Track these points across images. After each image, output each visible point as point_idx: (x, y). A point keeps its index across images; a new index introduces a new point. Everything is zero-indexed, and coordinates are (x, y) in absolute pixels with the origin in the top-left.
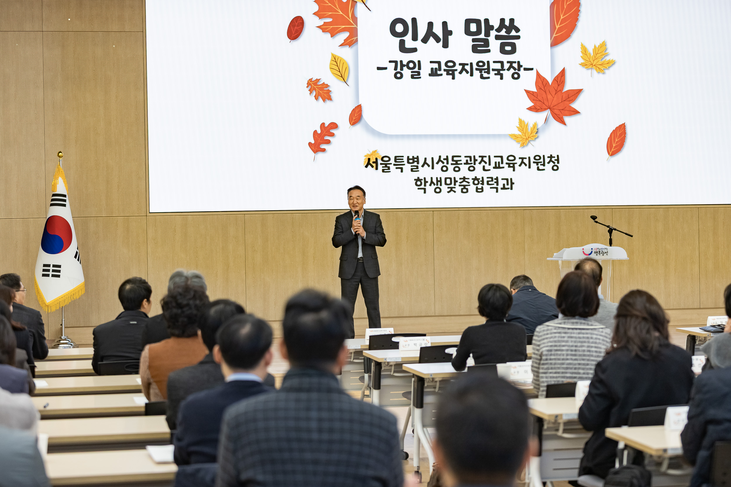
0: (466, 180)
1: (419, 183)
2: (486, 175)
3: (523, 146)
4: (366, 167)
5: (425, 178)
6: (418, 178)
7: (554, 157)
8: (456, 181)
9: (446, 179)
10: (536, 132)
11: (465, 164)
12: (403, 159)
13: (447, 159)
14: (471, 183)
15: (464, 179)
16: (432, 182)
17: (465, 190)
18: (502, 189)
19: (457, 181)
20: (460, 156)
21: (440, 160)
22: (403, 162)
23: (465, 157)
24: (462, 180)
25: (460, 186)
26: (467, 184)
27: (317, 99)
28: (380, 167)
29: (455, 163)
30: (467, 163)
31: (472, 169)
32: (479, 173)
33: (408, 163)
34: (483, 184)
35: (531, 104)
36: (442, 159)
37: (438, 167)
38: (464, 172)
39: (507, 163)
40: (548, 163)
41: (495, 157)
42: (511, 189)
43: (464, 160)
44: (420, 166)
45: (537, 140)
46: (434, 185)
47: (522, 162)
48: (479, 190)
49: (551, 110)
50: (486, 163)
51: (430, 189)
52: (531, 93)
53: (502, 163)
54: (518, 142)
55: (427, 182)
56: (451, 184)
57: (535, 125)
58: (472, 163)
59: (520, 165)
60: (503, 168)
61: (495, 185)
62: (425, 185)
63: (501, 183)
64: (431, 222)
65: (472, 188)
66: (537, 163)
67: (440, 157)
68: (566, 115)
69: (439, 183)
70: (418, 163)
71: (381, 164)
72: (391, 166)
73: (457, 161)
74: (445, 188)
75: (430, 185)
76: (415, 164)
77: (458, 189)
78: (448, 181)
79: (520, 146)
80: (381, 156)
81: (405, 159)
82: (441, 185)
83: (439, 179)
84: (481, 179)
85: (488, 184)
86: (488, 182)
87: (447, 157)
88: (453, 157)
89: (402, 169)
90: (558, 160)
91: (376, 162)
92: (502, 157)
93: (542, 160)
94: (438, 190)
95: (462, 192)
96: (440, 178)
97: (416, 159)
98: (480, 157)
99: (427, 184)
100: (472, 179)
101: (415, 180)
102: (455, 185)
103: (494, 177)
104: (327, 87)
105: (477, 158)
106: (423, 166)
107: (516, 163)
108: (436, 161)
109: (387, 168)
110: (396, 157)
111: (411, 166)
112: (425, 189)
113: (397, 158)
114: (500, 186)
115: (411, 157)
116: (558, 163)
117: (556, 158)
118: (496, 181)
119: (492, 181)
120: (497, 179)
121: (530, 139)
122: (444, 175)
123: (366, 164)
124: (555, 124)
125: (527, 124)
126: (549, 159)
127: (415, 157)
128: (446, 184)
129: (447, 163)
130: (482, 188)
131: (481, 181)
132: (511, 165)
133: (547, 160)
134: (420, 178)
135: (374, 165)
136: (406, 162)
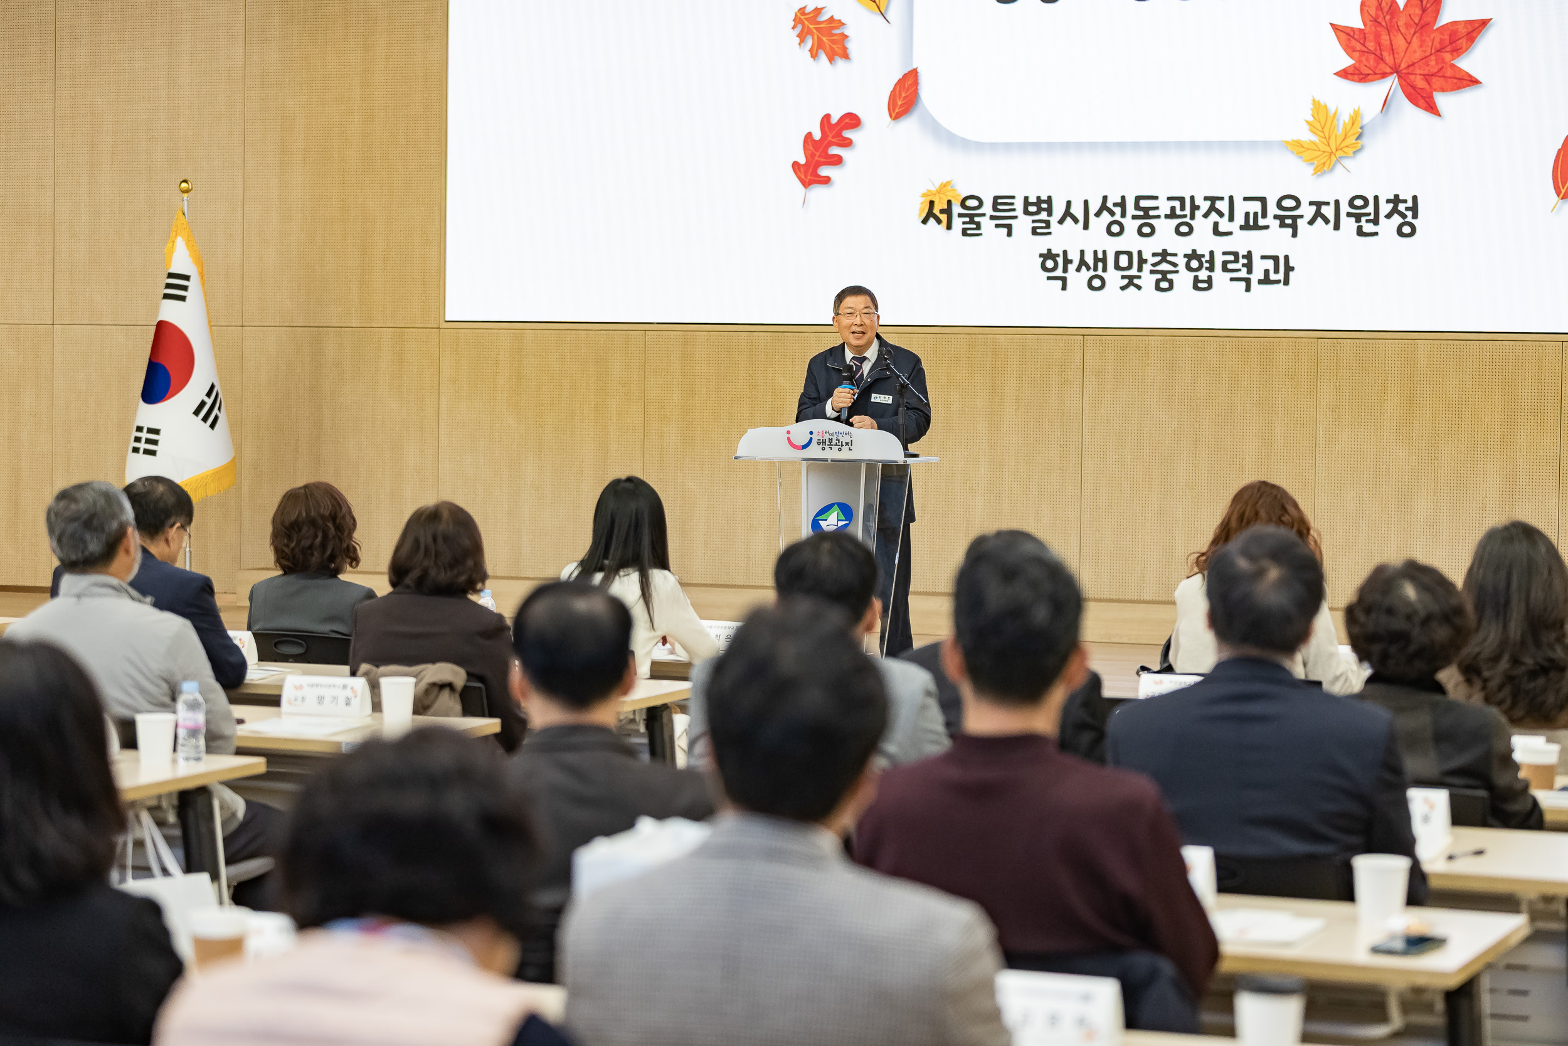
0: (1169, 258)
1: (1050, 264)
2: (1220, 245)
3: (1322, 169)
4: (925, 221)
5: (1065, 252)
6: (1049, 250)
7: (1405, 201)
8: (1142, 261)
9: (1118, 254)
10: (1357, 135)
11: (1167, 216)
12: (1012, 204)
13: (1122, 204)
14: (1182, 267)
15: (1164, 255)
16: (1083, 263)
17: (1164, 285)
18: (1260, 282)
19: (1145, 261)
20: (1156, 198)
21: (1104, 207)
22: (1014, 210)
23: (1169, 199)
24: (1158, 258)
25: (1152, 272)
26: (1171, 268)
27: (814, 55)
28: (958, 223)
29: (1141, 213)
30: (1172, 215)
31: (1184, 230)
32: (1202, 240)
33: (1026, 212)
34: (1211, 269)
35: (1346, 61)
36: (1110, 204)
37: (1099, 224)
38: (1165, 235)
39: (1276, 217)
40: (1388, 216)
41: (1246, 199)
42: (1286, 282)
43: (1165, 207)
44: (1054, 220)
45: (1361, 156)
46: (1088, 268)
47: (1318, 214)
48: (1202, 285)
49: (1400, 77)
50: (1221, 214)
51: (1078, 279)
52: (1348, 31)
53: (1264, 215)
54: (1310, 162)
55: (1071, 262)
56: (1130, 267)
57: (1356, 116)
58: (1185, 216)
59: (1311, 222)
60: (1267, 227)
61: (1243, 273)
62: (1065, 270)
63: (1260, 267)
64: (1078, 364)
65: (1183, 279)
66: (1358, 218)
67: (1105, 198)
68: (1443, 90)
69: (1100, 265)
70: (1050, 214)
71: (960, 215)
72: (985, 222)
73: (1146, 210)
74: (1113, 277)
75: (1078, 270)
76: (1043, 215)
77: (1147, 280)
78: (1124, 261)
79: (1313, 172)
80: (960, 195)
81: (1019, 205)
82: (1105, 270)
83: (1100, 256)
84: (1207, 257)
85: (1225, 269)
86: (1225, 263)
87: (1123, 198)
88: (1138, 199)
89: (1009, 228)
90: (1414, 210)
91: (948, 211)
92: (1263, 201)
93: (1370, 209)
94: (1097, 283)
95: (1158, 288)
96: (1104, 252)
97: (1044, 205)
98: (1206, 198)
99: (1070, 266)
100: (1185, 256)
101: (1041, 255)
102: (1140, 269)
103: (1242, 252)
104: (838, 28)
105: (1199, 201)
106: (1061, 221)
107: (1302, 217)
108: (1094, 208)
109: (974, 226)
110: (996, 198)
111: (1034, 221)
112: (1064, 280)
113: (1000, 201)
114: (1257, 274)
115: (1033, 199)
116: (1415, 216)
117: (1410, 204)
118: (1245, 261)
119: (1236, 261)
120: (1249, 256)
121: (1339, 154)
122: (1112, 245)
123: (924, 215)
124: (1409, 113)
125: (1335, 114)
126: (1391, 206)
127: (1044, 198)
128: (1117, 267)
129: (1123, 215)
130: (1209, 281)
131: (1206, 261)
132: (1289, 221)
133: (1385, 208)
134: (1054, 252)
135: (944, 217)
136: (1019, 212)
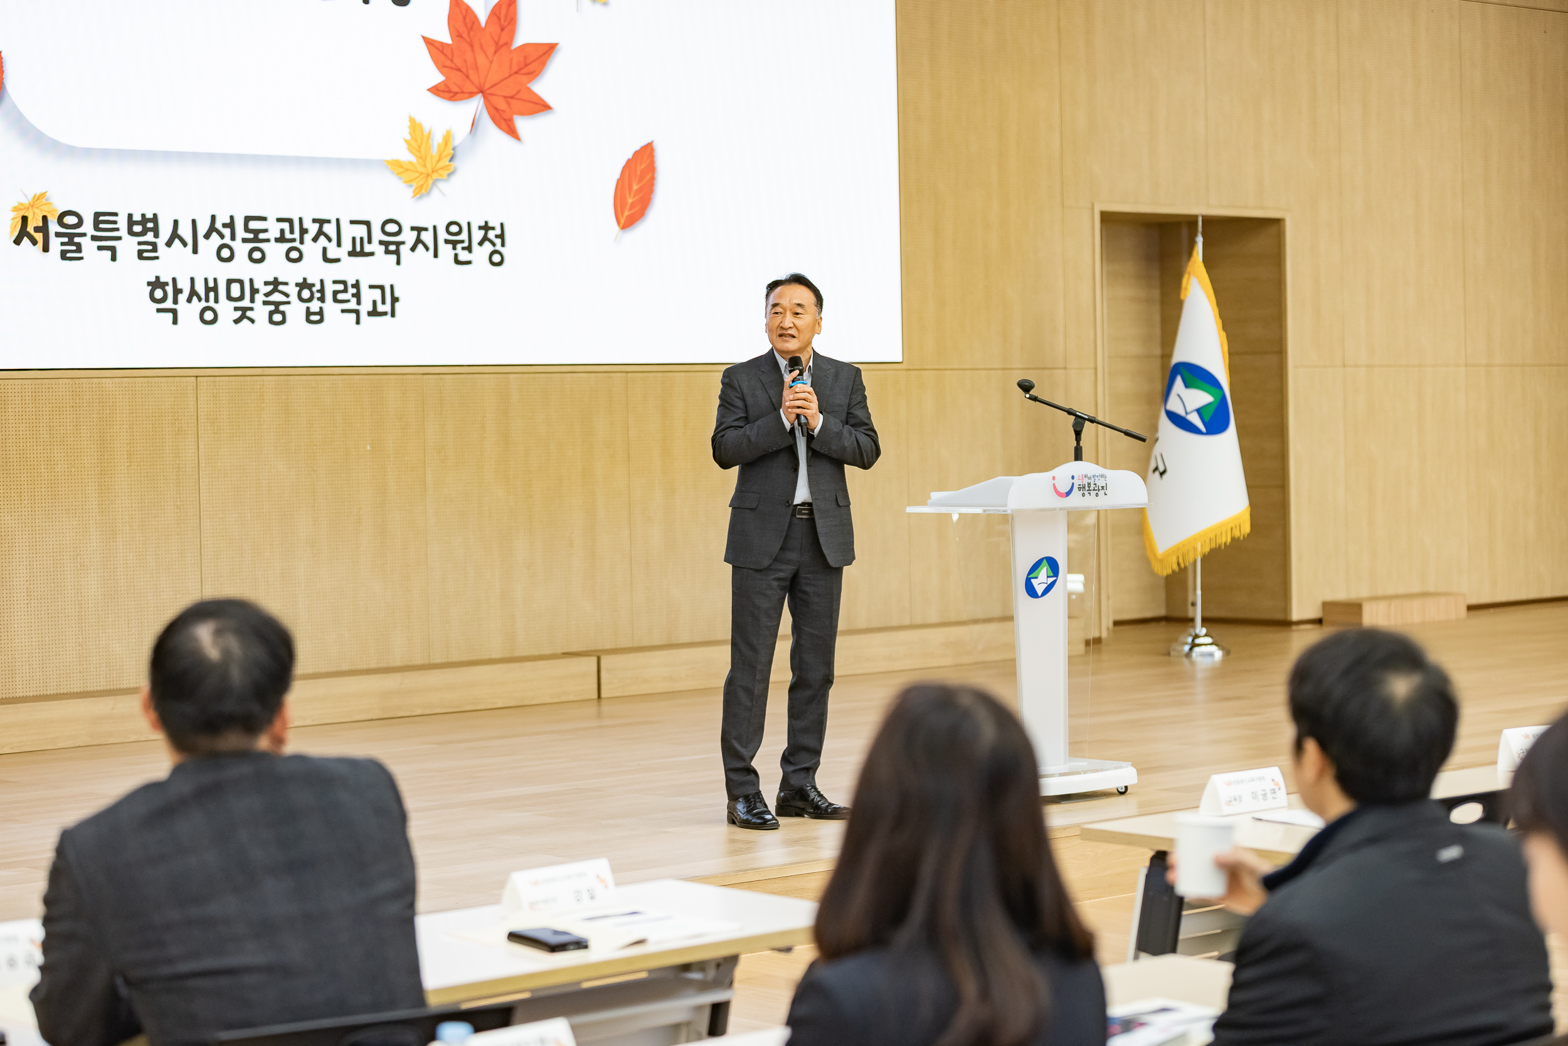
0: (281, 288)
1: (159, 294)
2: (331, 273)
3: (421, 192)
4: (17, 241)
5: (174, 280)
6: (157, 278)
7: (493, 228)
8: (254, 291)
9: (230, 282)
10: (450, 157)
11: (277, 240)
12: (115, 222)
13: (231, 225)
14: (294, 298)
15: (276, 283)
16: (193, 292)
17: (277, 317)
18: (370, 314)
19: (257, 291)
20: (264, 219)
21: (212, 229)
22: (117, 229)
23: (279, 220)
24: (270, 288)
25: (265, 303)
26: (283, 299)
28: (55, 244)
29: (251, 236)
30: (281, 239)
31: (294, 257)
32: (313, 268)
33: (131, 233)
34: (322, 299)
35: (438, 78)
36: (218, 225)
37: (209, 246)
38: (276, 263)
39: (381, 243)
40: (481, 244)
41: (352, 222)
42: (393, 315)
43: (274, 231)
44: (161, 242)
45: (455, 179)
46: (200, 299)
47: (419, 241)
48: (315, 318)
49: (485, 98)
50: (330, 240)
51: (189, 311)
52: (438, 45)
53: (370, 242)
54: (409, 183)
55: (181, 291)
56: (241, 298)
57: (448, 137)
58: (294, 240)
59: (413, 249)
60: (372, 254)
61: (352, 305)
62: (175, 302)
63: (369, 296)
64: (192, 410)
65: (295, 310)
66: (454, 244)
67: (213, 218)
68: (522, 113)
69: (212, 295)
70: (156, 236)
71: (58, 235)
72: (85, 242)
73: (256, 232)
74: (226, 310)
75: (189, 300)
76: (149, 237)
77: (260, 312)
78: (235, 290)
79: (412, 195)
80: (56, 210)
81: (123, 223)
82: (216, 301)
83: (211, 284)
84: (318, 287)
85: (336, 300)
86: (335, 293)
87: (232, 218)
88: (248, 219)
89: (113, 250)
90: (501, 236)
91: (44, 229)
92: (368, 224)
93: (464, 236)
94: (209, 316)
95: (271, 321)
96: (215, 280)
97: (149, 224)
98: (315, 221)
99: (180, 296)
100: (297, 285)
101: (149, 284)
102: (252, 300)
103: (351, 282)
105: (307, 224)
106: (169, 244)
107: (403, 243)
108: (201, 231)
109: (74, 248)
110: (97, 215)
111: (140, 243)
112: (174, 312)
113: (101, 218)
114: (366, 307)
115: (137, 217)
116: (503, 245)
117: (498, 231)
118: (354, 291)
119: (345, 291)
120: (356, 285)
121: (435, 176)
122: (222, 272)
123: (16, 233)
124: (494, 136)
125: (430, 133)
126: (483, 232)
127: (149, 216)
128: (229, 298)
129: (233, 238)
130: (321, 313)
131: (318, 291)
132: (392, 248)
133: (478, 235)
134: (162, 280)
135: (39, 237)
136: (123, 231)
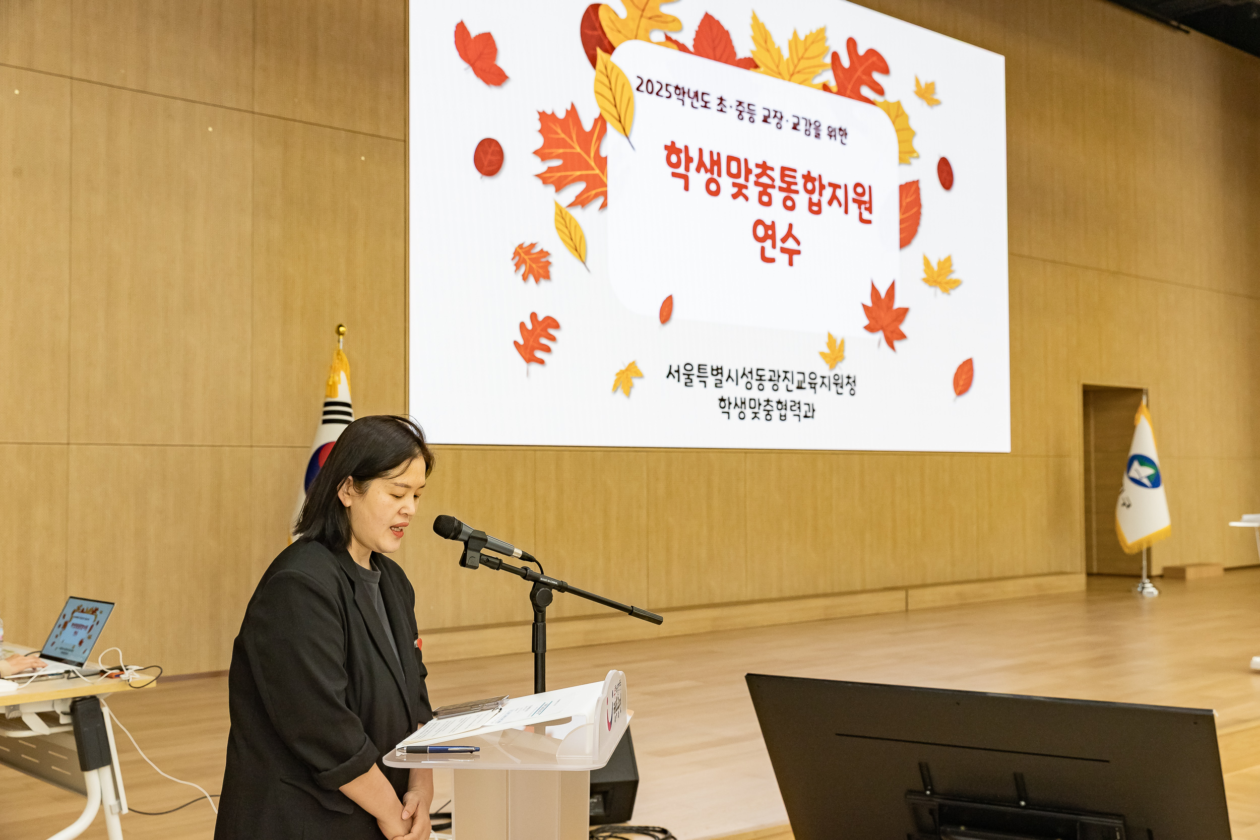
0: (770, 403)
1: (723, 404)
2: (789, 397)
3: (826, 362)
4: (668, 377)
5: (729, 398)
6: (722, 397)
7: (851, 378)
8: (760, 404)
9: (750, 400)
11: (769, 380)
12: (706, 369)
13: (751, 372)
14: (775, 408)
15: (768, 401)
16: (736, 405)
17: (768, 417)
18: (804, 417)
20: (764, 370)
21: (744, 374)
22: (707, 373)
23: (770, 371)
24: (766, 403)
25: (764, 410)
26: (771, 408)
28: (683, 379)
29: (759, 378)
31: (775, 389)
32: (782, 395)
33: (712, 374)
34: (786, 409)
35: (867, 322)
36: (746, 372)
37: (742, 382)
38: (768, 391)
39: (809, 383)
40: (846, 385)
41: (798, 373)
42: (813, 417)
43: (768, 376)
44: (724, 379)
46: (739, 408)
47: (823, 383)
48: (783, 418)
50: (789, 381)
51: (734, 413)
53: (804, 382)
55: (731, 403)
56: (755, 407)
58: (775, 381)
59: (821, 387)
60: (805, 388)
61: (797, 412)
62: (729, 408)
63: (804, 408)
65: (775, 414)
66: (836, 384)
67: (744, 368)
69: (743, 406)
70: (722, 376)
71: (684, 374)
72: (694, 378)
73: (761, 376)
74: (749, 413)
75: (734, 408)
76: (719, 377)
77: (762, 414)
78: (752, 404)
80: (683, 363)
81: (709, 370)
82: (745, 409)
83: (743, 401)
84: (784, 403)
85: (791, 410)
86: (791, 407)
87: (752, 369)
88: (758, 370)
89: (705, 382)
90: (855, 382)
91: (678, 371)
92: (804, 374)
93: (840, 381)
94: (742, 416)
95: (766, 419)
96: (745, 399)
97: (718, 371)
98: (783, 372)
99: (731, 406)
100: (776, 402)
101: (719, 399)
102: (759, 409)
103: (797, 402)
105: (781, 373)
106: (727, 380)
107: (817, 384)
108: (739, 375)
109: (690, 381)
110: (699, 365)
112: (729, 414)
113: (701, 367)
114: (802, 414)
115: (715, 368)
116: (855, 386)
117: (853, 379)
118: (798, 406)
119: (795, 405)
120: (799, 403)
121: (837, 358)
122: (748, 395)
123: (667, 373)
126: (847, 379)
127: (719, 367)
128: (750, 407)
129: (752, 379)
130: (785, 416)
131: (784, 405)
132: (813, 386)
133: (845, 381)
134: (724, 398)
135: (676, 375)
136: (709, 374)
